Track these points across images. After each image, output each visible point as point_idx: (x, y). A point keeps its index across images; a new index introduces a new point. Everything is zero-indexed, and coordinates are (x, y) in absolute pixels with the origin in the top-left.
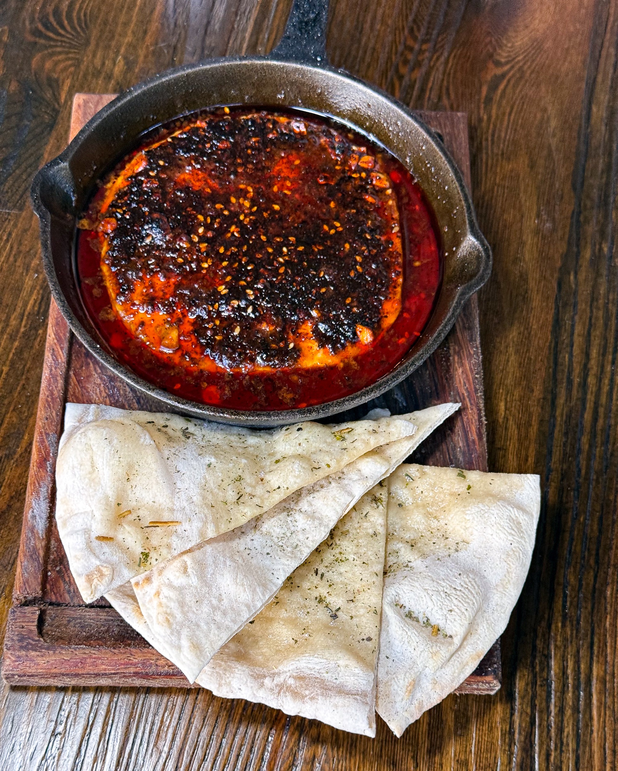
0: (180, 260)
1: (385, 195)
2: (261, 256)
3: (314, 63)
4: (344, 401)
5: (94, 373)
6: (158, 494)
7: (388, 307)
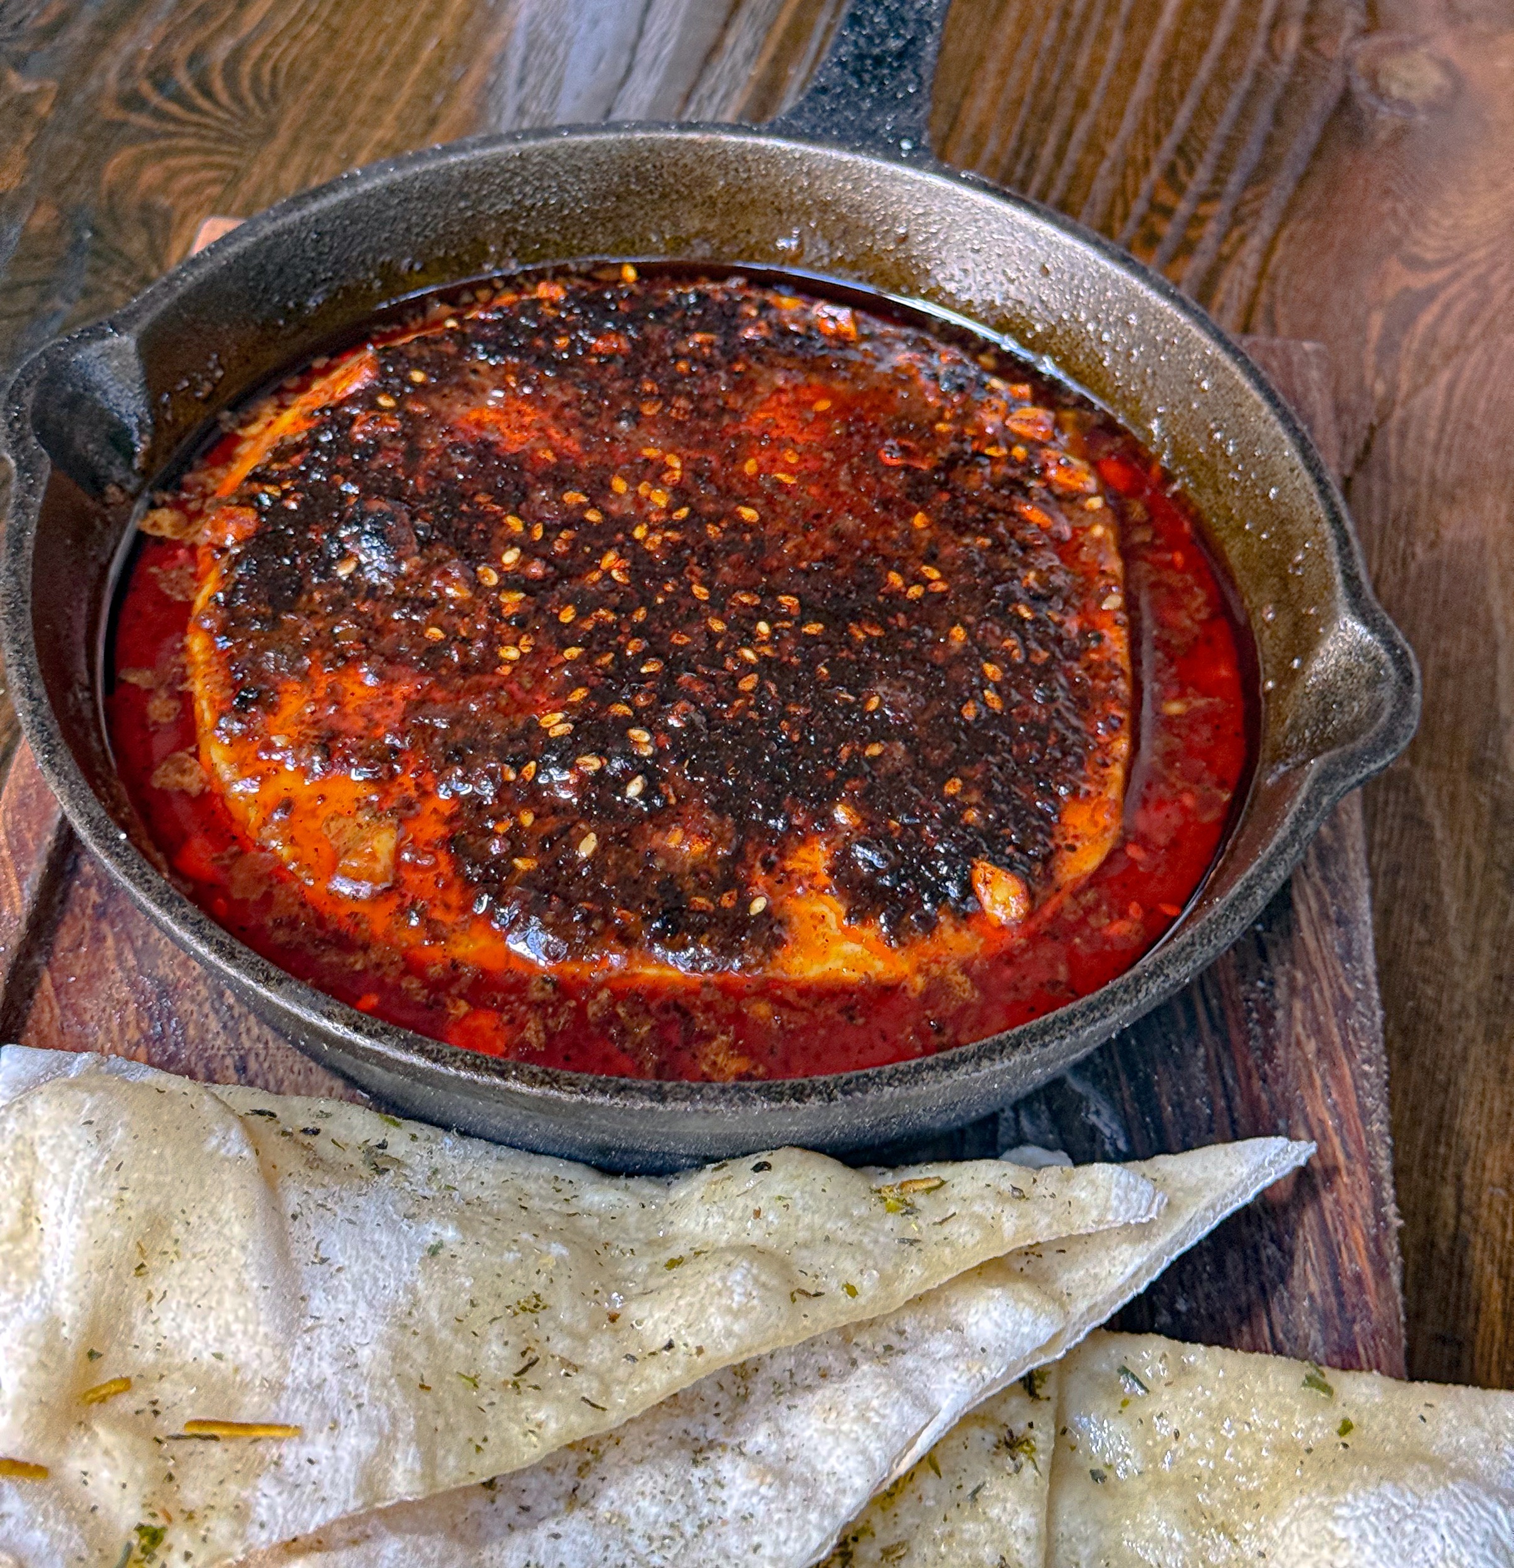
0: (435, 633)
1: (1083, 509)
2: (687, 639)
3: (892, 153)
4: (918, 1069)
5: (113, 966)
6: (236, 1327)
7: (1078, 819)
